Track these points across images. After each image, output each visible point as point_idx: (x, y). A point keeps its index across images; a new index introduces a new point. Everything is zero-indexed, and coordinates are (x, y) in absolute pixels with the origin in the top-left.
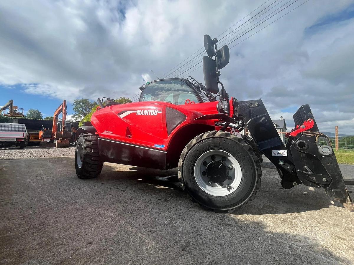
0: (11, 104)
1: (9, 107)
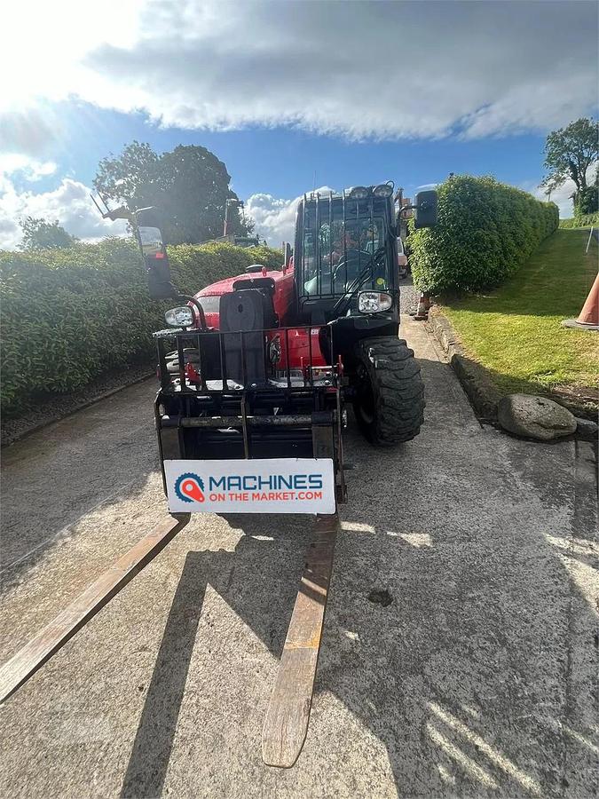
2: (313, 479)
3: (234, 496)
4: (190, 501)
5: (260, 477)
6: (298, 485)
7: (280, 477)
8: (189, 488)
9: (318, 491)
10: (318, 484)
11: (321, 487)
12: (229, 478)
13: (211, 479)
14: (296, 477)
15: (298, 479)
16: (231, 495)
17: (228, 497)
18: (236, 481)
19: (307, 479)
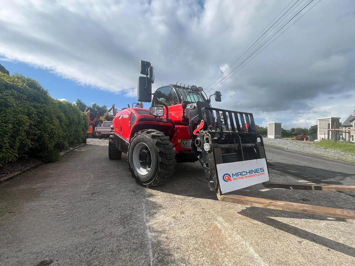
0: (113, 107)
1: (112, 109)
2: (261, 169)
3: (240, 178)
4: (228, 181)
5: (246, 171)
6: (257, 172)
7: (252, 170)
8: (227, 178)
9: (263, 172)
10: (263, 171)
11: (264, 171)
12: (238, 173)
13: (233, 174)
14: (256, 170)
15: (257, 170)
16: (239, 178)
17: (238, 179)
18: (240, 174)
19: (259, 170)
